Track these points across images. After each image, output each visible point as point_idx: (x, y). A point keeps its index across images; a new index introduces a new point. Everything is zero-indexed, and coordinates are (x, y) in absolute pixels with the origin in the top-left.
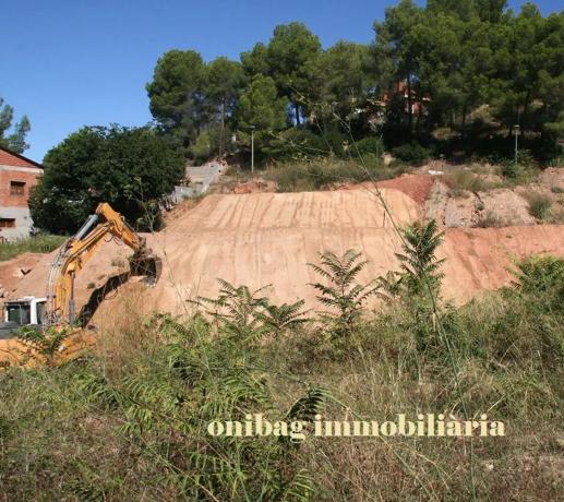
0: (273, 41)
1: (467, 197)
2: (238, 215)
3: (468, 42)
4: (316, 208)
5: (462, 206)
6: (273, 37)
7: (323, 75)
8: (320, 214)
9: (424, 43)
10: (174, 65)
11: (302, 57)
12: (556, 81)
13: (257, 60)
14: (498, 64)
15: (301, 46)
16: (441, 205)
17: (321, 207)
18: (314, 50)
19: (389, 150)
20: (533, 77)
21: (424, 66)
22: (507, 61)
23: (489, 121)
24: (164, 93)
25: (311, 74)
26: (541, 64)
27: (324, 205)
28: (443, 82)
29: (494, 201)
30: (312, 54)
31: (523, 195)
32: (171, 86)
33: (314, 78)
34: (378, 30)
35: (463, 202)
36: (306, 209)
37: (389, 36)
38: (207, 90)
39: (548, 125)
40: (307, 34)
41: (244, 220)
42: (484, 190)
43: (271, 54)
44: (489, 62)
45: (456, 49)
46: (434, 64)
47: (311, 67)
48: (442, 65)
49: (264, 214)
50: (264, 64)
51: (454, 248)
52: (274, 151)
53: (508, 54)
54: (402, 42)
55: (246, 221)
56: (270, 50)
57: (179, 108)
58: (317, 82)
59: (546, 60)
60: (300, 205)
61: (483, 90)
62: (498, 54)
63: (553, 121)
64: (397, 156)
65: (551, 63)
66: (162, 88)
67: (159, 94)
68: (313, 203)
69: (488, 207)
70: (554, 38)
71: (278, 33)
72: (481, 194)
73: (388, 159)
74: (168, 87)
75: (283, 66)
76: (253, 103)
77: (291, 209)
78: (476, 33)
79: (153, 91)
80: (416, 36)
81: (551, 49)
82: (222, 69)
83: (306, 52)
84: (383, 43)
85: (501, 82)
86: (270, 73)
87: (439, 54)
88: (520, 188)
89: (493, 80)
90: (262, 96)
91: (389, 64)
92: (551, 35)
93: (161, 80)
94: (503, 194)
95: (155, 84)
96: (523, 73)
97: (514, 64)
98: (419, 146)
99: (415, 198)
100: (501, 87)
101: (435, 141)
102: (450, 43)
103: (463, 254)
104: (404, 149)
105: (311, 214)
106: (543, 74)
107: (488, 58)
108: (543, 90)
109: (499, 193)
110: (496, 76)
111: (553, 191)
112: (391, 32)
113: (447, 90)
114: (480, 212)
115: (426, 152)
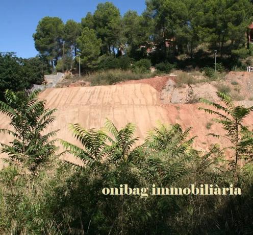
0: (96, 11)
1: (185, 87)
2: (59, 99)
3: (192, 9)
4: (102, 95)
5: (182, 92)
6: (96, 9)
7: (119, 28)
8: (103, 98)
9: (169, 10)
10: (46, 24)
11: (109, 19)
12: (237, 28)
13: (88, 21)
14: (207, 20)
15: (109, 14)
16: (170, 92)
17: (104, 94)
18: (116, 15)
19: (153, 65)
20: (225, 26)
21: (169, 21)
22: (212, 19)
23: (206, 50)
24: (41, 38)
25: (113, 27)
26: (229, 19)
27: (106, 93)
28: (180, 30)
29: (199, 89)
30: (115, 17)
31: (216, 86)
32: (45, 35)
33: (115, 29)
34: (148, 4)
35: (182, 90)
36: (96, 95)
37: (153, 7)
38: (63, 37)
39: (233, 51)
40: (113, 8)
41: (61, 101)
42: (194, 84)
43: (95, 18)
44: (203, 19)
45: (186, 13)
46: (174, 20)
47: (113, 24)
48: (178, 21)
49: (73, 98)
50: (91, 23)
51: (168, 115)
52: (95, 67)
53: (212, 15)
54: (159, 10)
55: (63, 102)
56: (94, 16)
57: (49, 47)
58: (116, 31)
59: (231, 17)
60: (93, 93)
61: (200, 33)
62: (207, 15)
63: (236, 49)
64: (158, 68)
65: (234, 19)
66: (41, 36)
67: (39, 39)
68: (100, 92)
69: (195, 93)
70: (235, 6)
71: (99, 7)
72: (192, 85)
73: (153, 70)
74: (43, 36)
75: (101, 24)
76: (83, 42)
77: (88, 95)
78: (196, 5)
79: (36, 38)
80: (165, 6)
81: (234, 12)
82: (70, 26)
83: (112, 16)
84: (150, 11)
85: (209, 29)
86: (95, 28)
87: (177, 15)
88: (214, 82)
89: (204, 28)
90: (87, 39)
91: (153, 22)
92: (234, 5)
93: (40, 32)
94: (204, 85)
95: (38, 34)
96: (220, 24)
97: (215, 20)
98: (168, 63)
99: (157, 89)
100: (209, 32)
101: (178, 61)
102: (182, 9)
103: (172, 119)
104: (161, 65)
105: (98, 98)
106: (230, 25)
107: (202, 17)
108: (230, 33)
109: (202, 85)
110: (206, 26)
111: (233, 84)
112: (154, 5)
113: (181, 34)
114: (191, 95)
115: (172, 66)
